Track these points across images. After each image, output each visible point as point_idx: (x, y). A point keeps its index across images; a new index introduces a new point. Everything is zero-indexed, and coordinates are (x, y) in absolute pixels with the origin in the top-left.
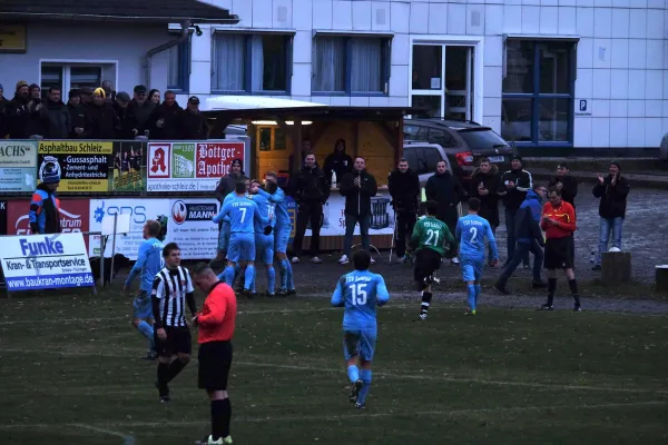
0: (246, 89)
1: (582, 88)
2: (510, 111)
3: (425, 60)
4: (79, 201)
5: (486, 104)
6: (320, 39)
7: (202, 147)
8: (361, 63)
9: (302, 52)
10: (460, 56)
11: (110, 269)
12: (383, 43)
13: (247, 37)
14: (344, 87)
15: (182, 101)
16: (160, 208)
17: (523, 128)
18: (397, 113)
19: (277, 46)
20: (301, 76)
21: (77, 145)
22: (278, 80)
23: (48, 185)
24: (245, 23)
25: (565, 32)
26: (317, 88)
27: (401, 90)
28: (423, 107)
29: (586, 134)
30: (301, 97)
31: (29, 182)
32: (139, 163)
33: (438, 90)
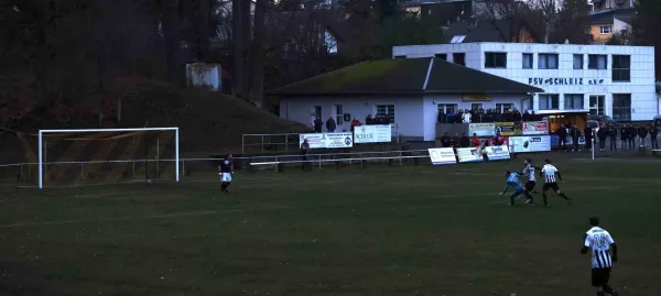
0: (547, 108)
1: (632, 107)
2: (615, 112)
3: (593, 100)
4: (506, 137)
5: (608, 111)
6: (566, 95)
7: (536, 123)
8: (576, 101)
9: (561, 99)
10: (602, 99)
12: (582, 96)
13: (547, 95)
14: (572, 107)
15: (530, 112)
16: (527, 139)
17: (618, 116)
18: (585, 113)
19: (555, 98)
20: (561, 105)
21: (505, 124)
22: (555, 106)
23: (498, 135)
24: (546, 92)
25: (628, 92)
26: (565, 108)
27: (587, 107)
28: (592, 111)
29: (634, 117)
30: (562, 109)
31: (493, 133)
32: (521, 128)
33: (596, 107)
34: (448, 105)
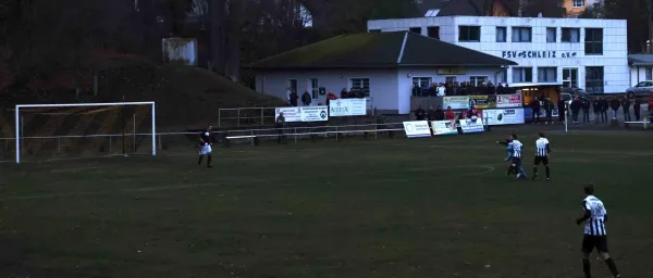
0: (521, 81)
1: (605, 78)
2: (588, 85)
3: (566, 73)
4: (480, 110)
5: (581, 83)
6: (539, 68)
7: (510, 96)
8: (550, 74)
9: (535, 72)
10: (575, 72)
11: (488, 128)
12: (555, 69)
13: (521, 69)
14: (546, 80)
15: (504, 85)
16: (501, 111)
17: (591, 89)
18: (557, 88)
19: (529, 71)
20: (535, 77)
21: (480, 97)
22: (529, 78)
23: (472, 108)
24: (520, 65)
25: (600, 65)
26: (539, 80)
27: (560, 80)
28: (566, 84)
29: (607, 90)
30: (535, 82)
31: (468, 106)
32: (495, 100)
33: (569, 80)
34: (422, 79)
